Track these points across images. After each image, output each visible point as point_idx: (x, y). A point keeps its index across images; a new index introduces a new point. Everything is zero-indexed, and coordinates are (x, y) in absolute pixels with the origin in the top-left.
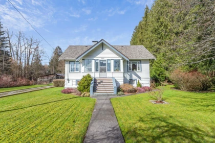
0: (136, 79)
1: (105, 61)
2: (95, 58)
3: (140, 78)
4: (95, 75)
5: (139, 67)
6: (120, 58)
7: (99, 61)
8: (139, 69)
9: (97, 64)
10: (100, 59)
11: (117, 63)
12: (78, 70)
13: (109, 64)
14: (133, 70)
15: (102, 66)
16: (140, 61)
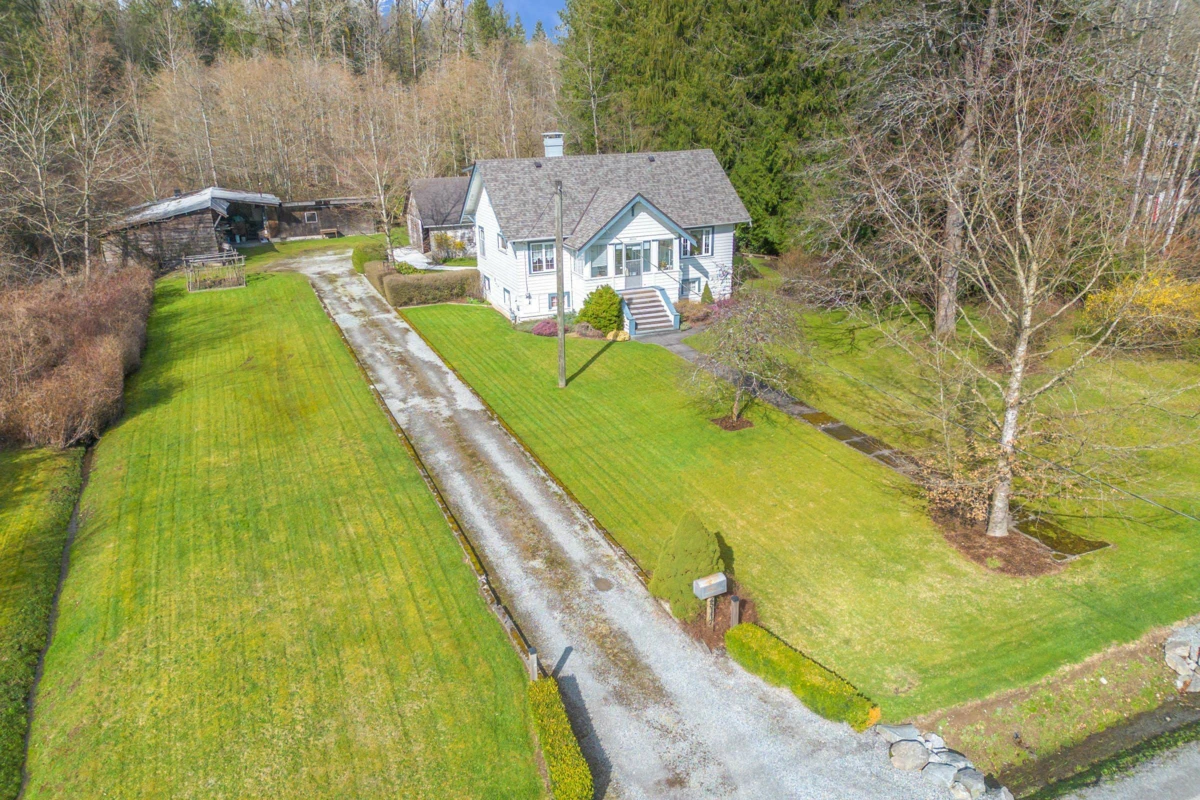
0: (699, 279)
1: (639, 244)
2: (615, 241)
3: (706, 274)
4: (618, 284)
5: (707, 245)
6: (672, 236)
7: (623, 247)
8: (707, 251)
9: (618, 254)
10: (626, 241)
11: (664, 245)
12: (552, 266)
13: (647, 252)
14: (692, 253)
15: (633, 259)
16: (713, 229)
